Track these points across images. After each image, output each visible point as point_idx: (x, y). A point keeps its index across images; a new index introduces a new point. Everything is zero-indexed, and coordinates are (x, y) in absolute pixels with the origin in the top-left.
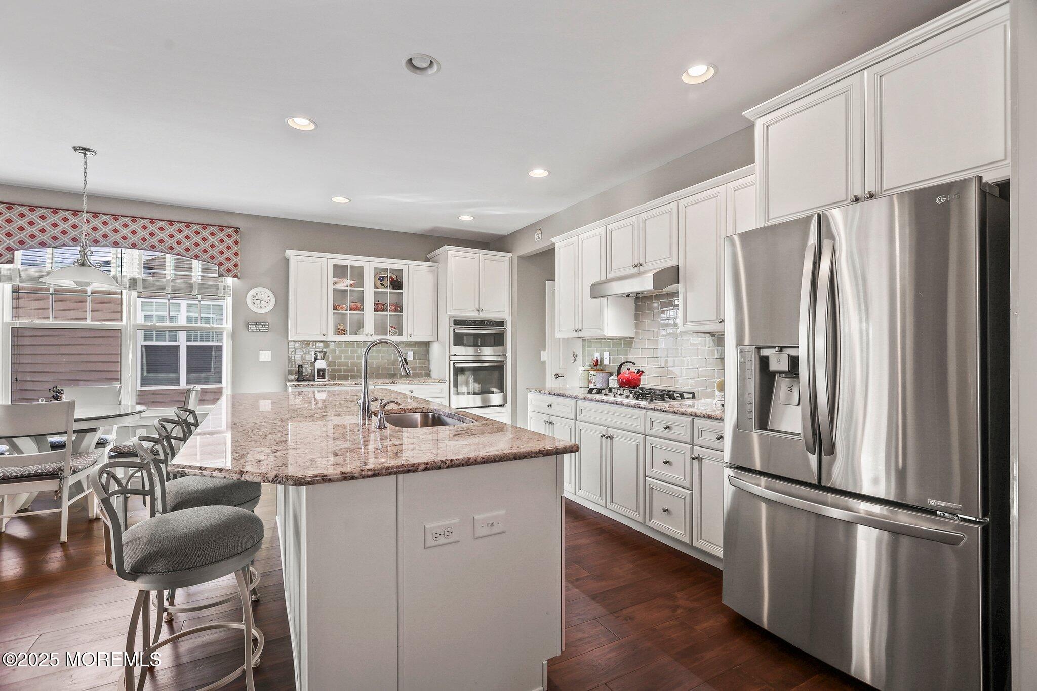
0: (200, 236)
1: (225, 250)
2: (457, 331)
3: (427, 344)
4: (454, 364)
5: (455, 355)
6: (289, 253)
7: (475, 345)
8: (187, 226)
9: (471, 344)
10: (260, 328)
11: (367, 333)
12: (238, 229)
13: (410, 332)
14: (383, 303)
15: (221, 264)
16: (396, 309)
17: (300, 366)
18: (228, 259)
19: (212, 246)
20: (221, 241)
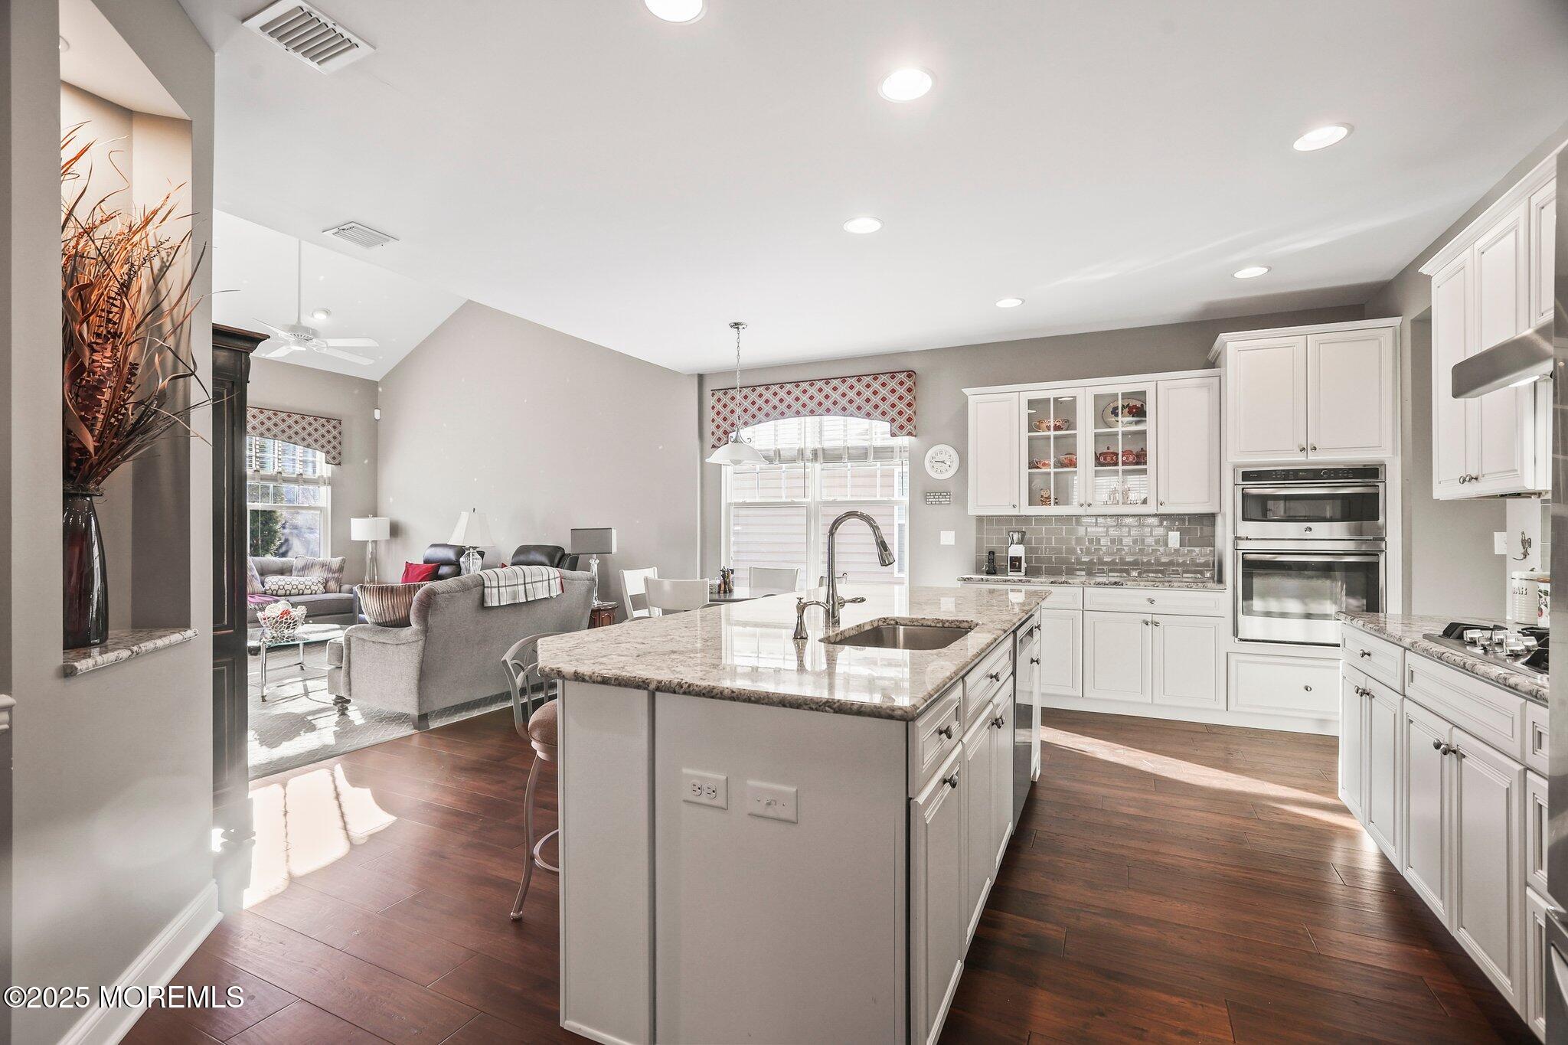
0: (871, 390)
1: (897, 402)
2: (1249, 491)
3: (1210, 517)
4: (1243, 554)
5: (1246, 538)
6: (966, 391)
8: (859, 380)
10: (941, 501)
11: (1083, 502)
12: (912, 371)
13: (1161, 499)
14: (1108, 449)
15: (893, 420)
16: (1134, 459)
17: (991, 553)
18: (900, 413)
19: (884, 399)
20: (893, 391)
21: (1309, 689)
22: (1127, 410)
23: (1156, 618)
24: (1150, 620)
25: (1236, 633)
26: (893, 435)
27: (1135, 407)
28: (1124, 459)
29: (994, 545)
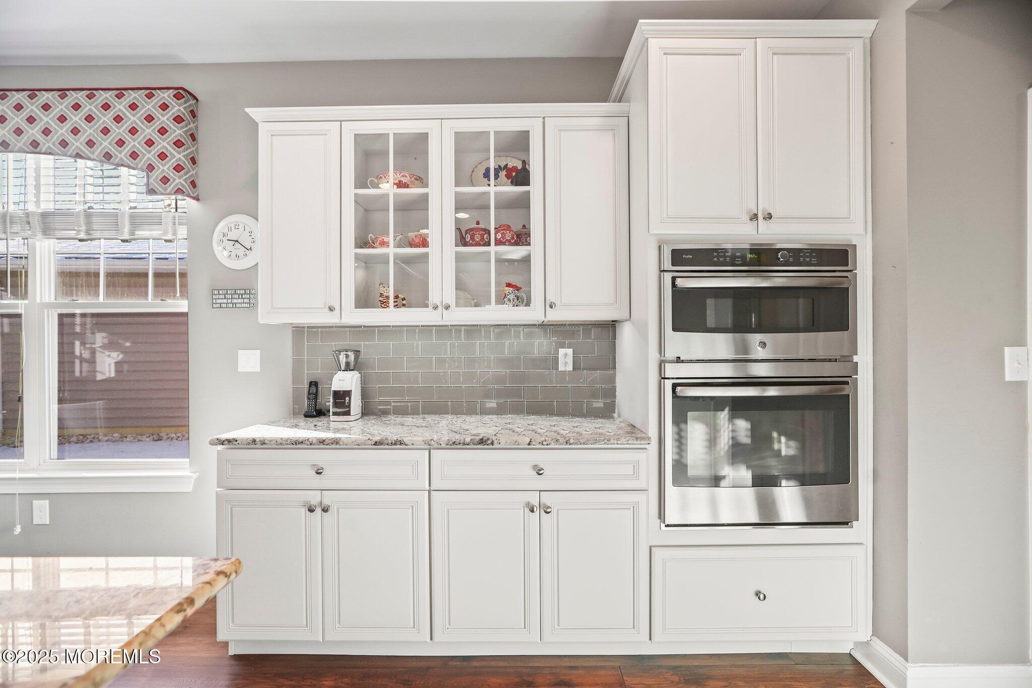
0: (111, 114)
1: (156, 137)
2: (680, 282)
3: (610, 327)
4: (675, 386)
5: (678, 360)
7: (740, 326)
8: (90, 97)
9: (729, 322)
10: (235, 301)
11: (437, 301)
12: (182, 89)
13: (551, 298)
14: (478, 223)
15: (151, 168)
16: (512, 238)
17: (314, 384)
18: (162, 156)
19: (133, 131)
20: (150, 119)
21: (762, 597)
22: (504, 173)
23: (547, 499)
24: (536, 503)
25: (661, 515)
26: (151, 191)
27: (515, 168)
28: (499, 236)
29: (317, 373)
